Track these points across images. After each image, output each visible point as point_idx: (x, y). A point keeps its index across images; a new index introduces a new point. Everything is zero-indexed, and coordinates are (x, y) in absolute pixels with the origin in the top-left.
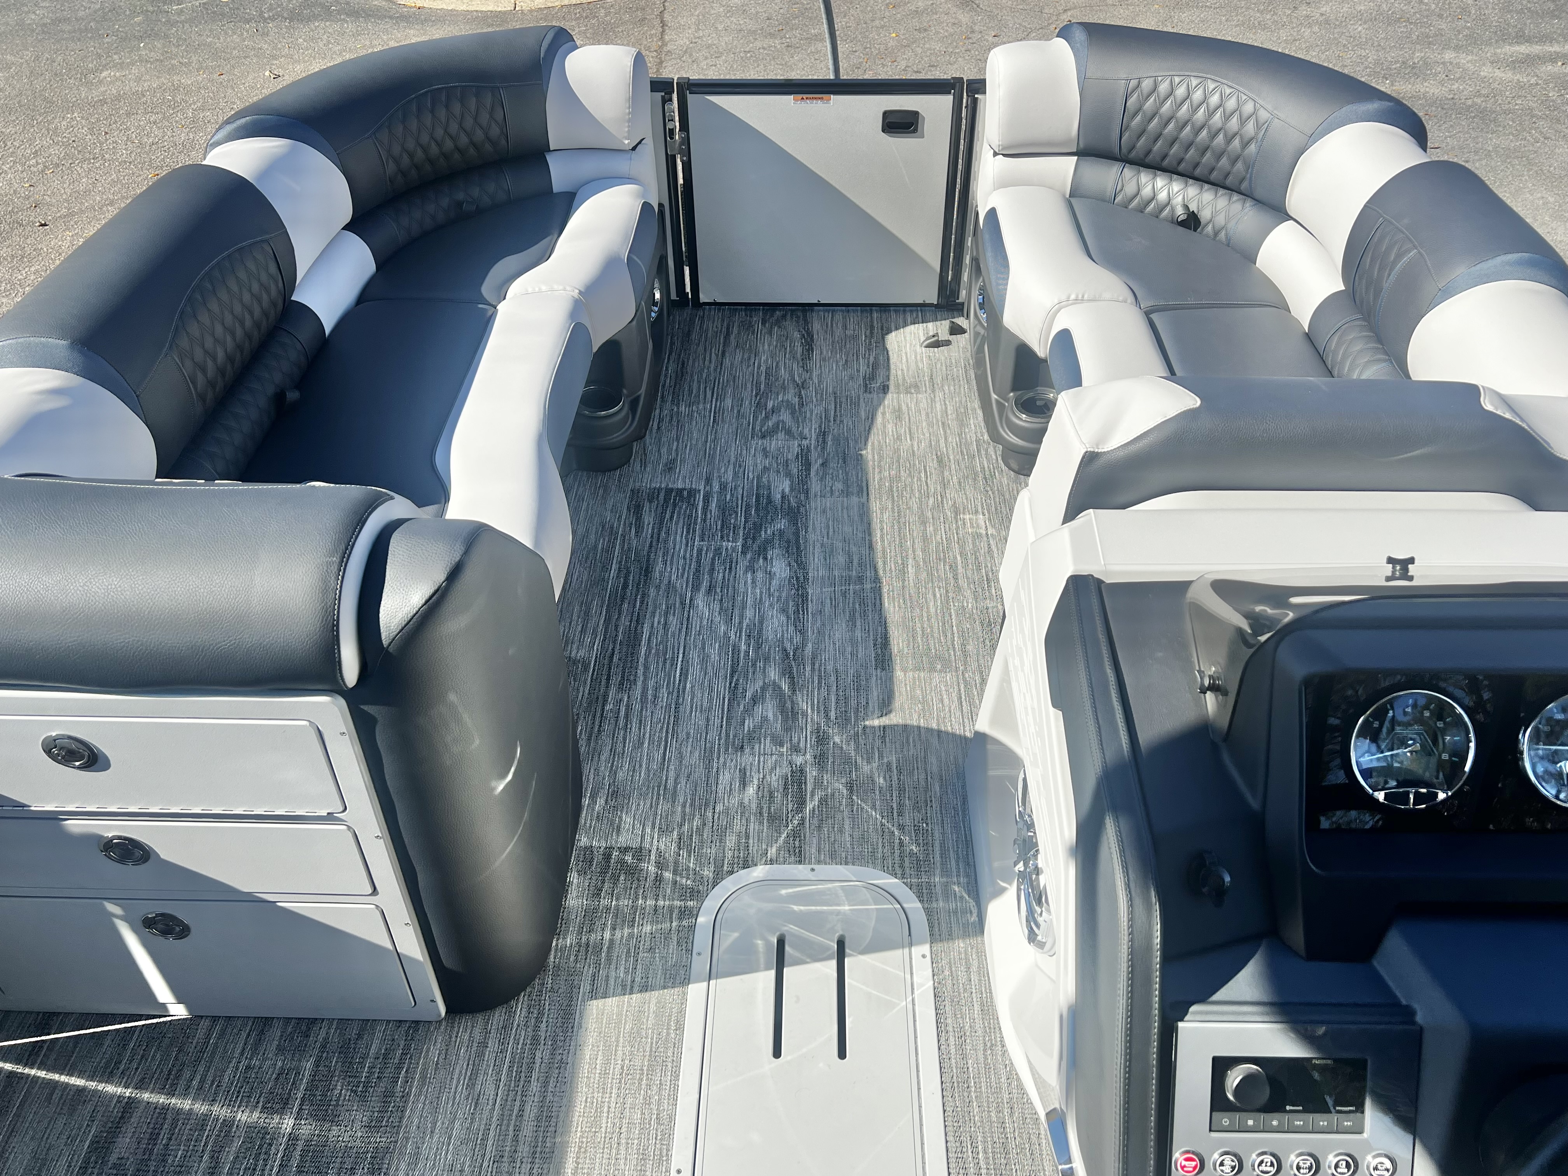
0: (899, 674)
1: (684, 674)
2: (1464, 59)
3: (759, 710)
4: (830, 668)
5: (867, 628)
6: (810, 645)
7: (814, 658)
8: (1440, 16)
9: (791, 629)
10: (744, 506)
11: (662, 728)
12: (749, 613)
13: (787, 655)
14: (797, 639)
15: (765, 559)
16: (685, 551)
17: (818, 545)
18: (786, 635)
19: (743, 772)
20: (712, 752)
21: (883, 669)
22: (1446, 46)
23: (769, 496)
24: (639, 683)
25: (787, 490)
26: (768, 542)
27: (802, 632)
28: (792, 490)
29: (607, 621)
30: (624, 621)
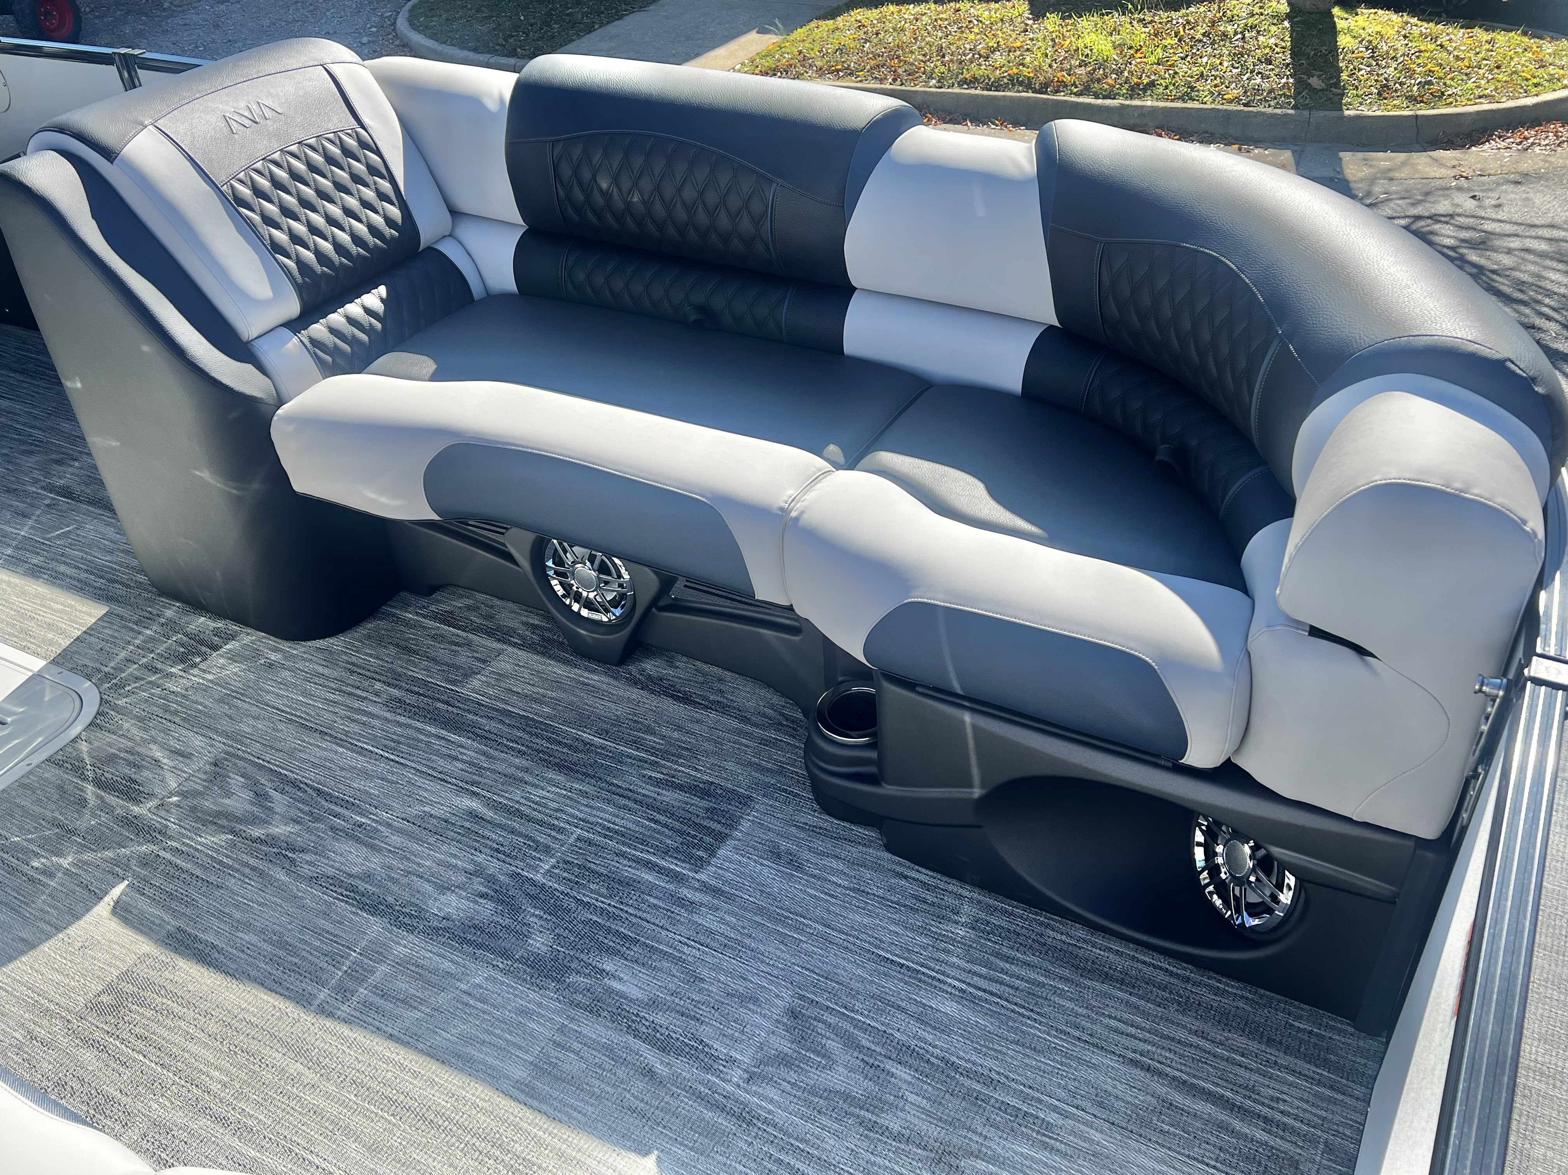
0: (145, 946)
1: (362, 751)
3: (247, 795)
4: (231, 883)
5: (249, 952)
6: (284, 878)
7: (261, 874)
9: (330, 872)
10: (617, 912)
11: (311, 715)
12: (396, 839)
13: (293, 850)
14: (306, 870)
15: (482, 896)
16: (572, 816)
17: (453, 968)
18: (326, 862)
19: (186, 756)
20: (236, 741)
21: (170, 935)
23: (617, 953)
24: (388, 715)
25: (616, 985)
26: (515, 910)
27: (313, 880)
28: (610, 991)
29: (509, 714)
30: (493, 726)
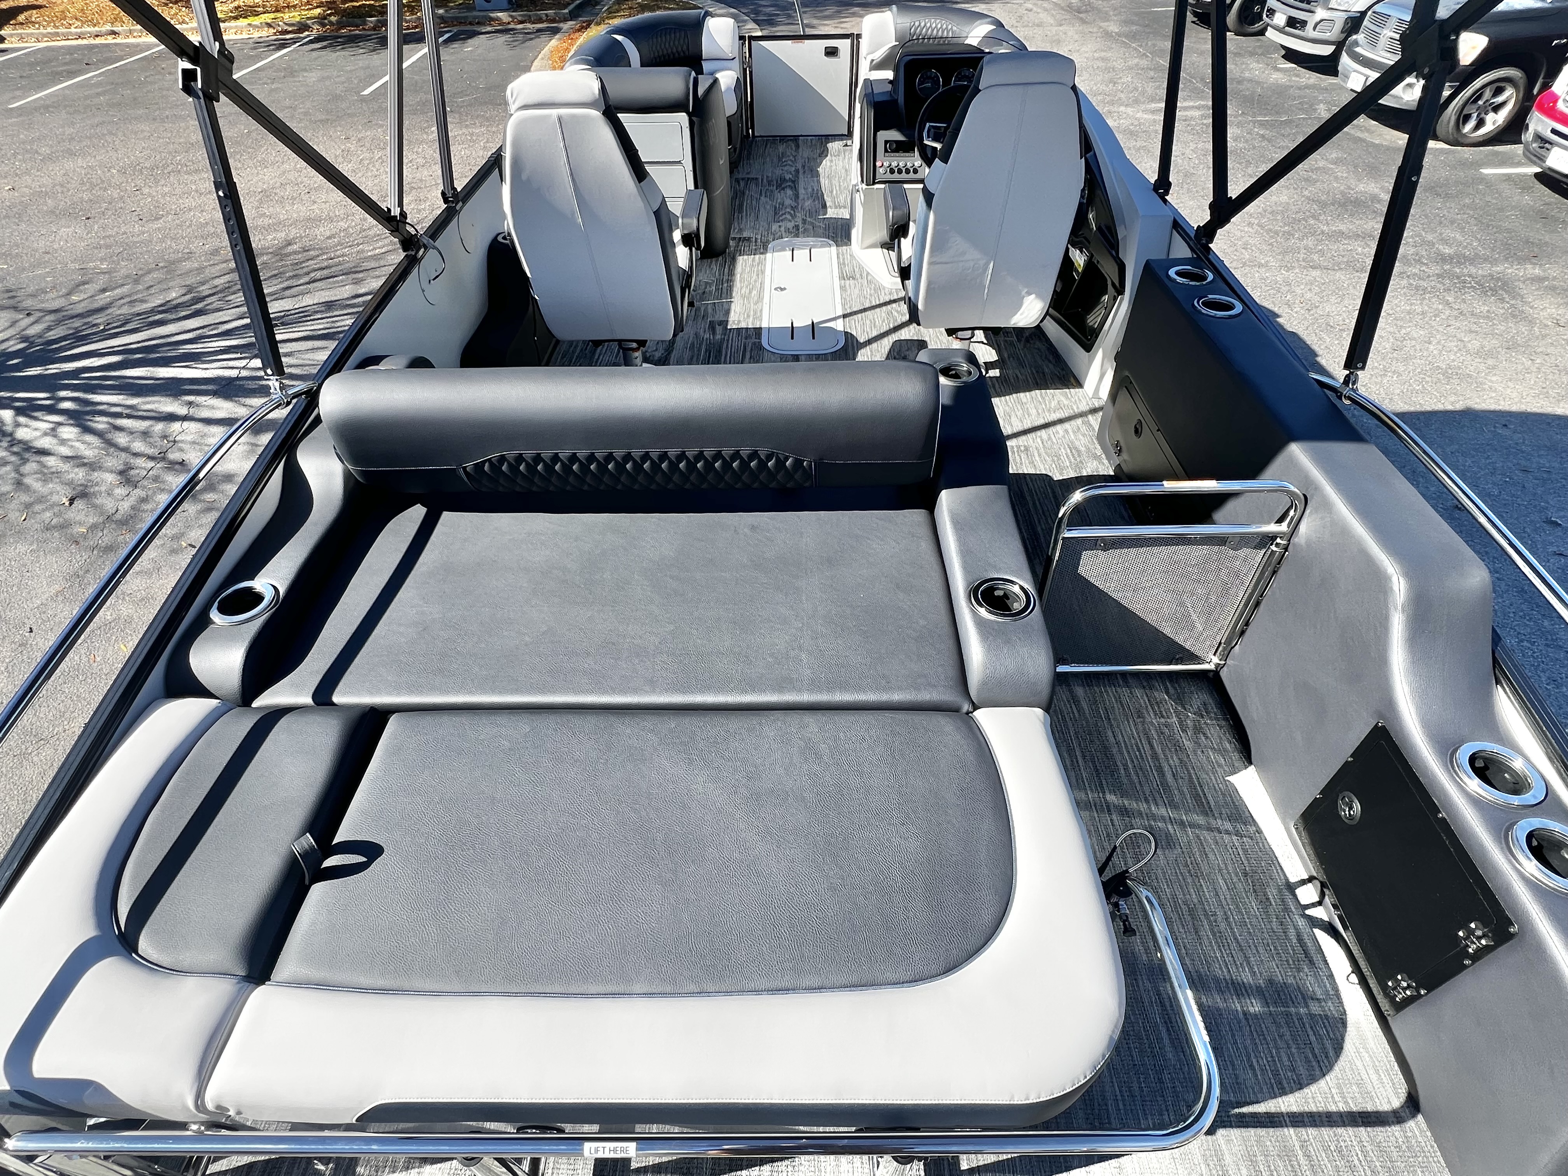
0: (827, 209)
1: (759, 211)
2: (1129, 110)
3: (784, 216)
4: (807, 208)
5: (819, 202)
7: (801, 207)
8: (1122, 92)
10: (775, 180)
11: (753, 220)
12: (779, 200)
13: (792, 207)
14: (796, 204)
15: (784, 190)
17: (802, 187)
18: (792, 203)
21: (824, 209)
22: (1121, 105)
23: (784, 178)
25: (791, 177)
26: (785, 187)
